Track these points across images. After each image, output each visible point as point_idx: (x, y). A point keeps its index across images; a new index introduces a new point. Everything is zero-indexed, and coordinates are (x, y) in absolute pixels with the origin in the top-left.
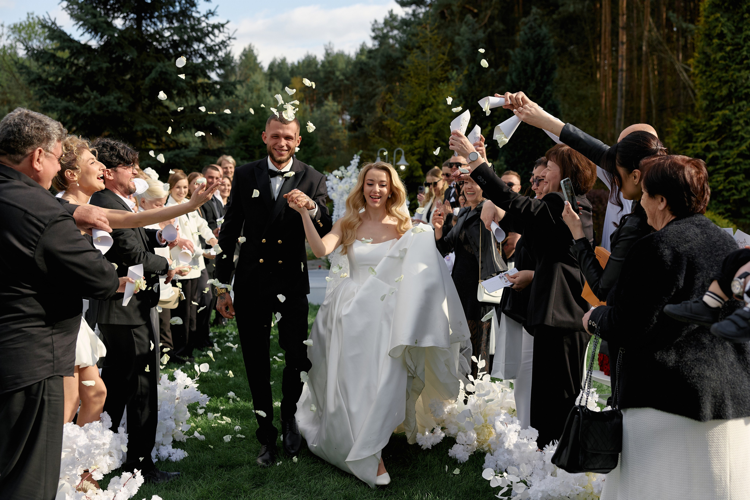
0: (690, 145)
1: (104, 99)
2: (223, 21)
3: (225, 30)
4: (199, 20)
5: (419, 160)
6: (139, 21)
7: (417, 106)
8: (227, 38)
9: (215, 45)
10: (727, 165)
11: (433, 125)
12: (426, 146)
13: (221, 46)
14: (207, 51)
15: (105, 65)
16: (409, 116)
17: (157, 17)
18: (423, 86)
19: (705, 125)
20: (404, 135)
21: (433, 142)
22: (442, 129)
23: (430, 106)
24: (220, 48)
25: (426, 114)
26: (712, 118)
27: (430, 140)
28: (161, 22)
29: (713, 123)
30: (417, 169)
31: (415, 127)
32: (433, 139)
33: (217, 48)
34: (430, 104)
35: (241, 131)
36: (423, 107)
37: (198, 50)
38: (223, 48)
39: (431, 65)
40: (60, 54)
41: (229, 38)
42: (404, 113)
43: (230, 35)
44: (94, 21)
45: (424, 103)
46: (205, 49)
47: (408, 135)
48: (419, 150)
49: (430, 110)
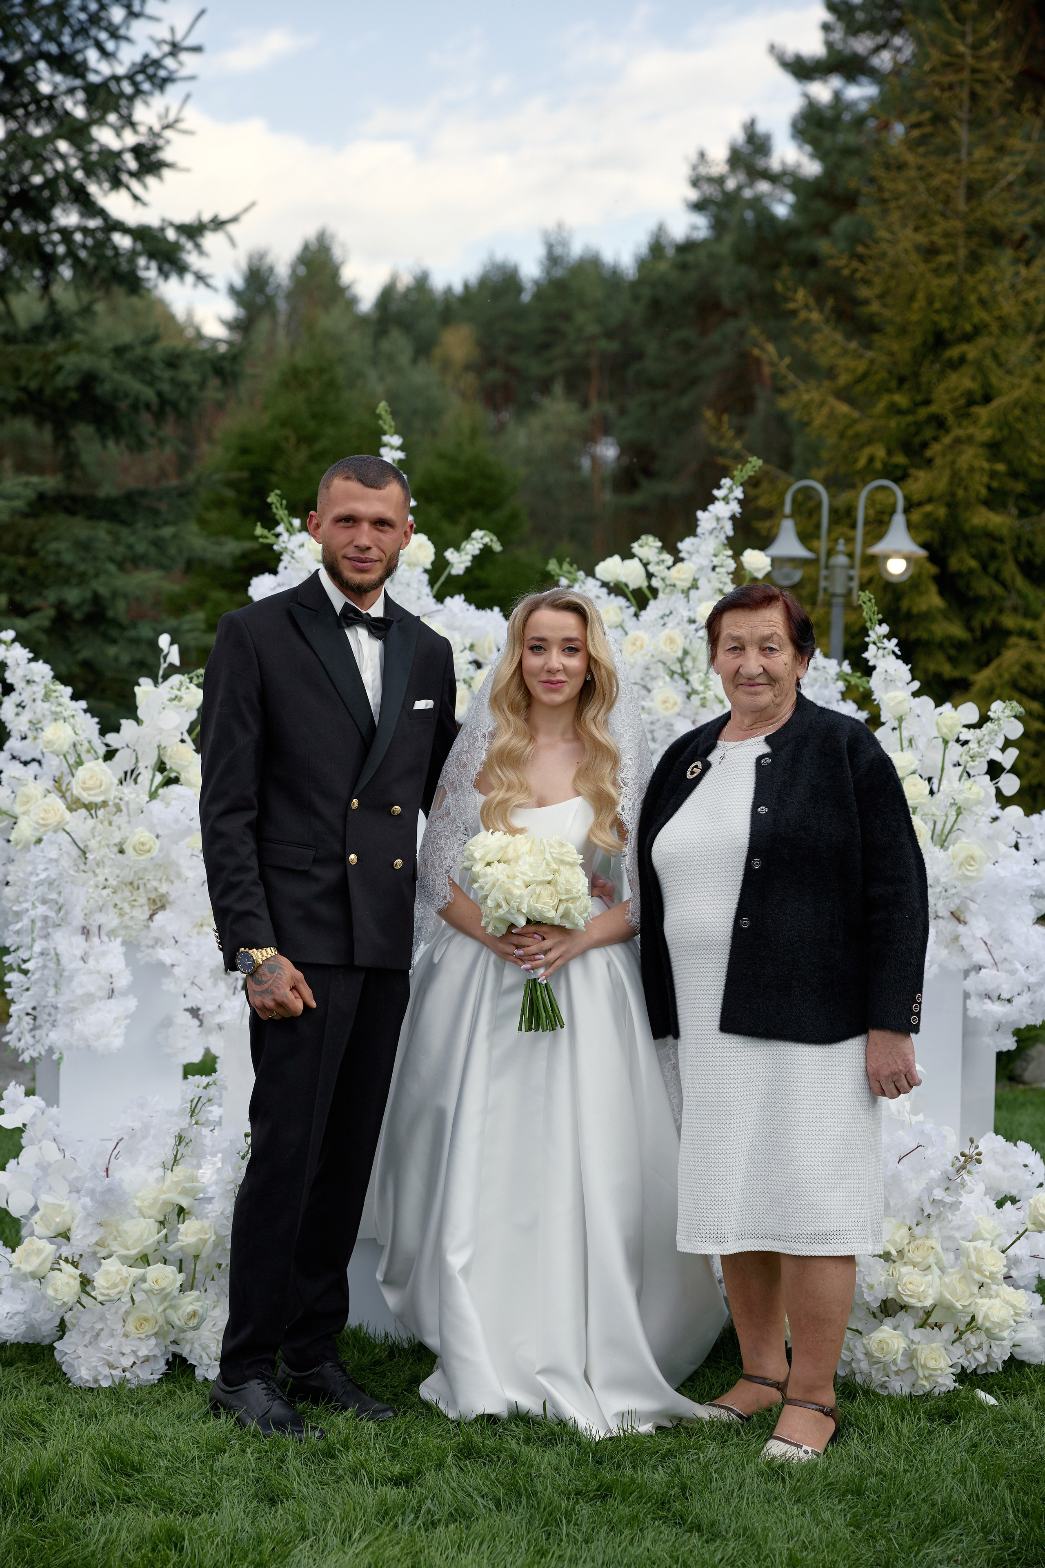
7: (918, 339)
8: (166, 48)
9: (117, 79)
11: (983, 413)
12: (953, 495)
13: (140, 78)
14: (89, 103)
16: (883, 374)
18: (945, 259)
20: (867, 452)
21: (985, 479)
22: (1020, 426)
23: (968, 338)
24: (138, 92)
27: (972, 470)
31: (910, 419)
32: (986, 465)
33: (127, 88)
34: (968, 328)
35: (244, 451)
36: (942, 341)
37: (51, 98)
38: (146, 86)
39: (977, 174)
41: (175, 49)
42: (861, 367)
43: (179, 37)
45: (945, 322)
46: (80, 95)
47: (880, 452)
48: (928, 508)
49: (972, 351)
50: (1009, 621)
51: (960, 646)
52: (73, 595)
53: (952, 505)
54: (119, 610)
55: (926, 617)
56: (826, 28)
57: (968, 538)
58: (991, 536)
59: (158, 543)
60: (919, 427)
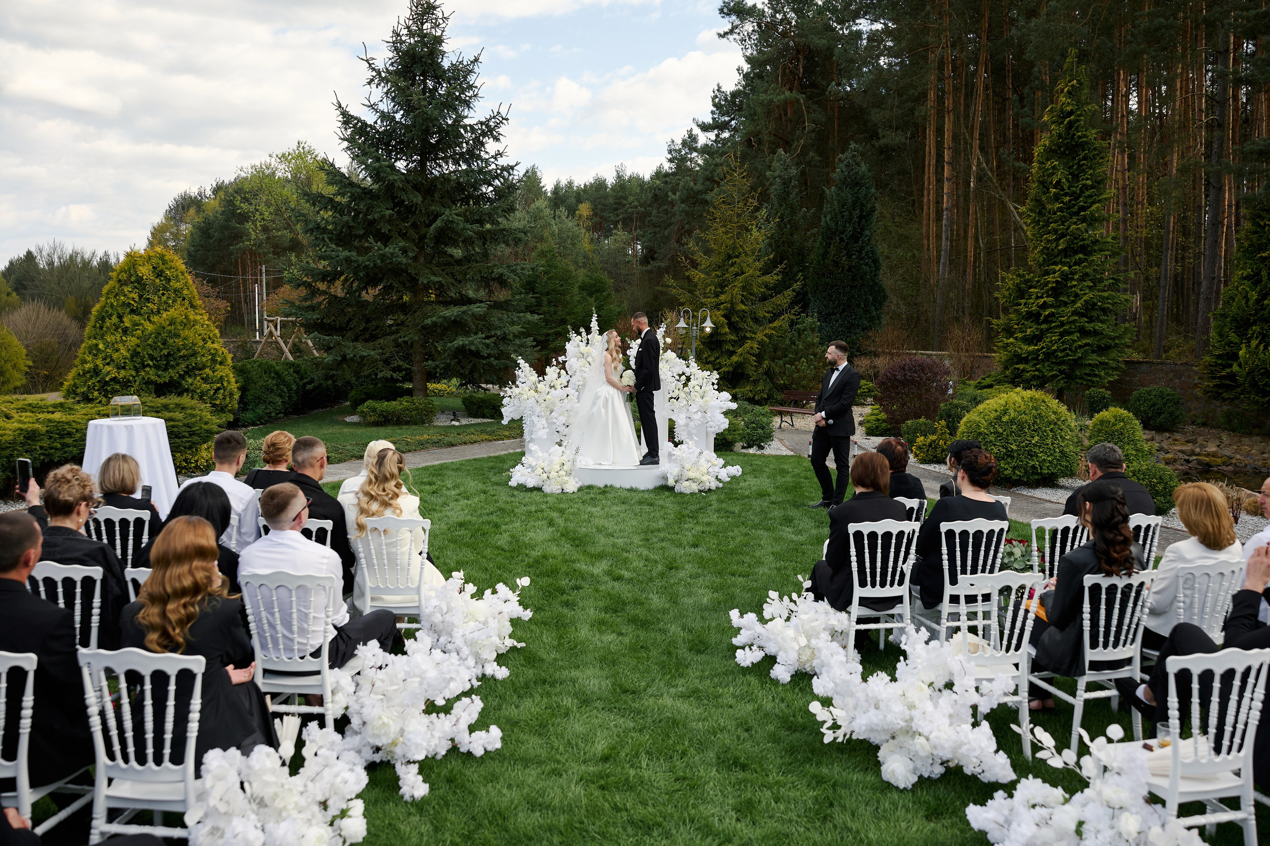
0: (1023, 301)
1: (388, 250)
2: (512, 163)
3: (515, 172)
4: (487, 161)
5: (725, 316)
6: (422, 163)
10: (1062, 324)
15: (388, 212)
17: (442, 159)
19: (1038, 281)
23: (737, 257)
25: (733, 265)
26: (1047, 273)
28: (447, 163)
29: (1050, 278)
30: (722, 325)
31: (721, 279)
36: (729, 257)
39: (739, 210)
40: (338, 199)
42: (708, 263)
44: (377, 165)
45: (731, 252)
47: (713, 288)
49: (738, 260)
50: (748, 335)
51: (735, 341)
52: (499, 333)
53: (732, 304)
54: (511, 337)
55: (726, 333)
56: (713, 113)
57: (737, 312)
58: (744, 311)
59: (519, 318)
60: (724, 281)
